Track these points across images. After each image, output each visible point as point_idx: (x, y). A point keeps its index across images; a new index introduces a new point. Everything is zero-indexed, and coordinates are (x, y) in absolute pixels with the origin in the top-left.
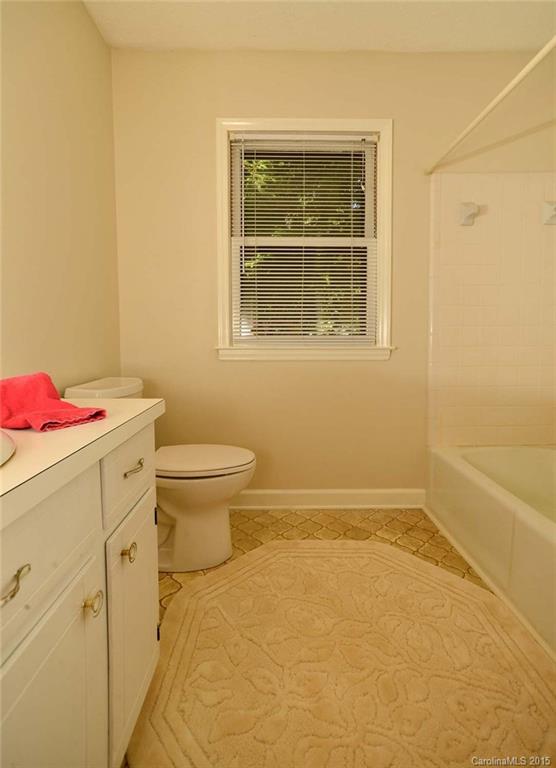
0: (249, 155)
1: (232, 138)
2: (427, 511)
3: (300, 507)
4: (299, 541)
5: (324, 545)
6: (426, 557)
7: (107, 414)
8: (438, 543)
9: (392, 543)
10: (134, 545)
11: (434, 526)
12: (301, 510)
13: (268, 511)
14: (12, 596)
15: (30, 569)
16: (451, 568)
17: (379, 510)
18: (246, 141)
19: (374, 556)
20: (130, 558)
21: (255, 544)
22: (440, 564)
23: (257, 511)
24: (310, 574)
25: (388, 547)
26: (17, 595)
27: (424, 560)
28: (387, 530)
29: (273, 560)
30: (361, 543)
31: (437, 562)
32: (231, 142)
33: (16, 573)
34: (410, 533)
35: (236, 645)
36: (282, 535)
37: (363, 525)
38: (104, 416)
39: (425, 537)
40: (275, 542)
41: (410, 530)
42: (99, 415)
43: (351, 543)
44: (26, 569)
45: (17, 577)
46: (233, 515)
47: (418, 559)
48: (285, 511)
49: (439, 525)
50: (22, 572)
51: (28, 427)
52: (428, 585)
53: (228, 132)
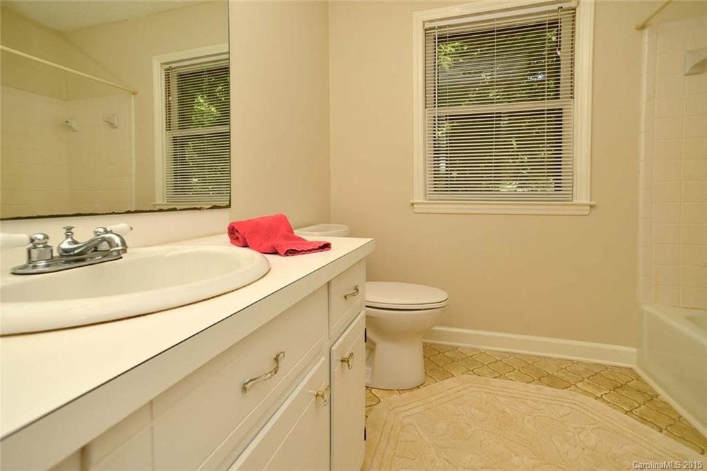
0: (442, 39)
1: (427, 27)
2: (639, 371)
3: (489, 348)
4: (490, 379)
5: (518, 387)
6: (643, 420)
7: (332, 246)
8: (658, 407)
9: (597, 398)
10: (351, 355)
11: (652, 389)
12: (490, 351)
13: (458, 347)
14: (275, 372)
15: (284, 355)
16: (682, 439)
17: (578, 362)
18: (439, 27)
19: (577, 407)
20: (349, 366)
21: (447, 375)
22: (664, 431)
23: (447, 346)
24: (505, 412)
25: (592, 401)
26: (278, 372)
27: (642, 422)
28: (589, 383)
29: (465, 392)
30: (559, 392)
31: (661, 429)
32: (426, 30)
33: (275, 356)
34: (619, 391)
35: (433, 461)
36: (473, 371)
37: (560, 374)
38: (330, 248)
39: (640, 399)
40: (466, 376)
41: (618, 388)
42: (326, 246)
43: (549, 389)
44: (282, 355)
45: (276, 359)
46: (426, 347)
47: (633, 421)
48: (474, 349)
49: (659, 390)
50: (280, 357)
51: (276, 253)
52: (651, 451)
53: (423, 22)
